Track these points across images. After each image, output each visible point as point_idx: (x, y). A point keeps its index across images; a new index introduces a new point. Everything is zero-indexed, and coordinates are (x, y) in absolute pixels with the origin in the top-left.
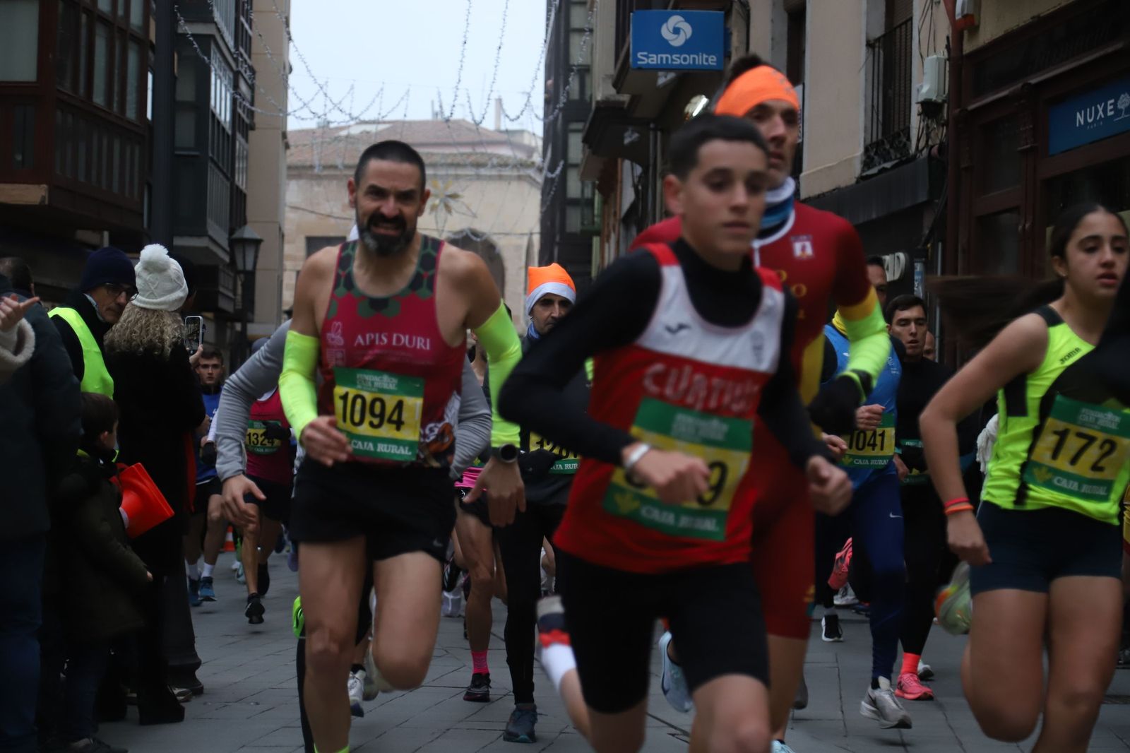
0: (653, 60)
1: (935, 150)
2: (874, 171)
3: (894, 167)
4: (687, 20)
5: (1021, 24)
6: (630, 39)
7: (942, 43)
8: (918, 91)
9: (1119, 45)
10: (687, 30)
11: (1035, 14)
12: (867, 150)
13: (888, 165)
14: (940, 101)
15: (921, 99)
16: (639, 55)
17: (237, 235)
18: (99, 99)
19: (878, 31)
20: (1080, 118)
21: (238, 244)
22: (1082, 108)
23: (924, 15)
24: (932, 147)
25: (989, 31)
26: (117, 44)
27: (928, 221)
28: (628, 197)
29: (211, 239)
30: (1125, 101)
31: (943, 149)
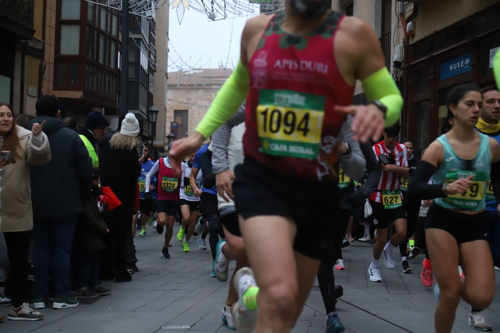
1: (399, 79)
5: (430, 34)
7: (401, 41)
8: (393, 58)
9: (466, 41)
11: (435, 30)
14: (401, 61)
15: (394, 60)
17: (150, 109)
18: (101, 61)
20: (451, 67)
21: (150, 112)
22: (452, 64)
23: (395, 30)
24: (398, 78)
25: (418, 37)
29: (141, 111)
30: (467, 61)
31: (401, 78)
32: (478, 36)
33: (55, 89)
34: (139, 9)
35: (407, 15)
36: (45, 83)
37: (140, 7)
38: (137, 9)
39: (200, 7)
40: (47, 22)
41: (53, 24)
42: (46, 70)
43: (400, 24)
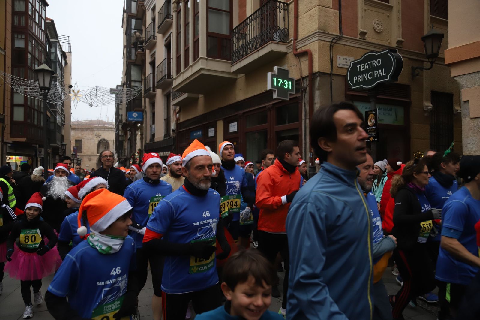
0: (131, 119)
1: (174, 137)
2: (165, 139)
3: (168, 139)
4: (137, 113)
5: (186, 120)
6: (128, 115)
7: (175, 121)
9: (199, 125)
10: (137, 115)
12: (164, 135)
13: (167, 138)
14: (175, 130)
15: (172, 129)
16: (129, 119)
17: (62, 144)
18: (36, 123)
19: (166, 118)
20: (194, 134)
21: (62, 145)
22: (195, 133)
23: (172, 117)
25: (182, 120)
26: (39, 115)
27: (173, 148)
28: (129, 137)
29: (58, 144)
30: (200, 133)
31: (175, 137)
32: (204, 123)
33: (11, 137)
34: (55, 101)
35: (177, 110)
36: (5, 135)
37: (55, 100)
38: (54, 101)
39: (85, 101)
40: (6, 105)
41: (10, 106)
42: (6, 129)
43: (174, 114)
